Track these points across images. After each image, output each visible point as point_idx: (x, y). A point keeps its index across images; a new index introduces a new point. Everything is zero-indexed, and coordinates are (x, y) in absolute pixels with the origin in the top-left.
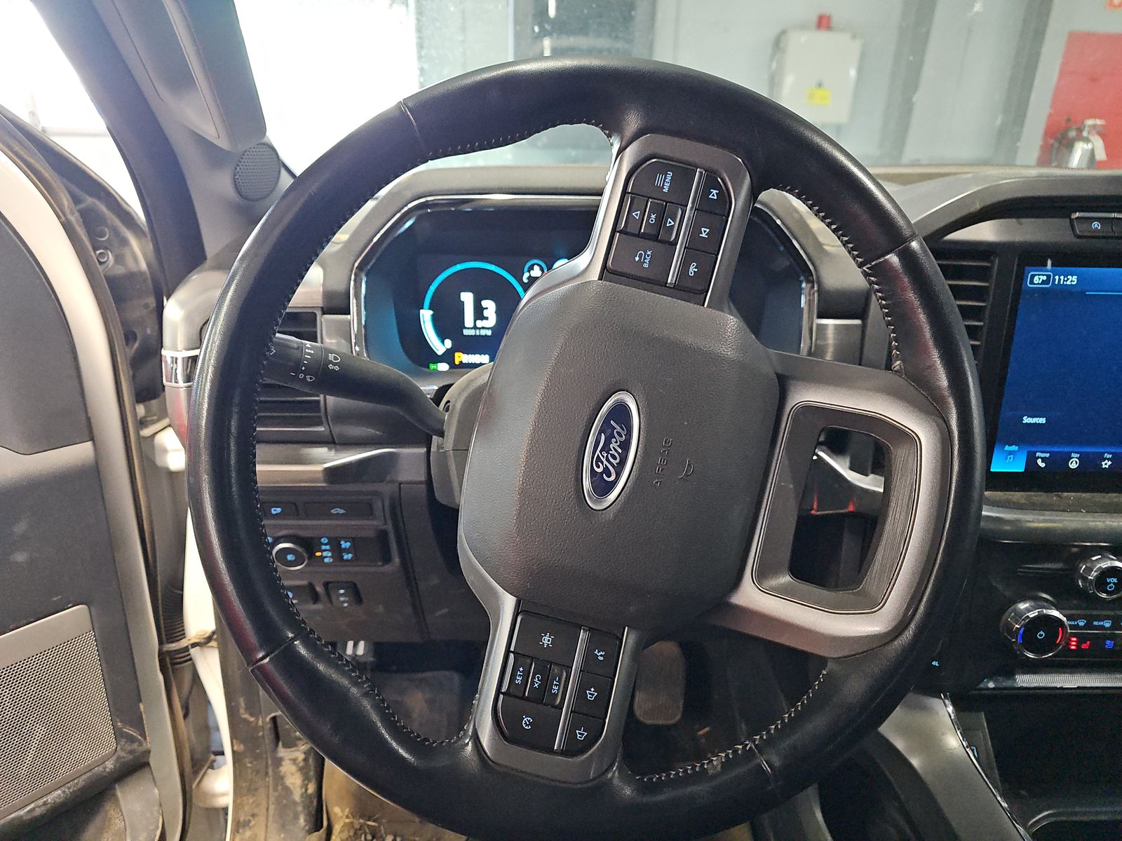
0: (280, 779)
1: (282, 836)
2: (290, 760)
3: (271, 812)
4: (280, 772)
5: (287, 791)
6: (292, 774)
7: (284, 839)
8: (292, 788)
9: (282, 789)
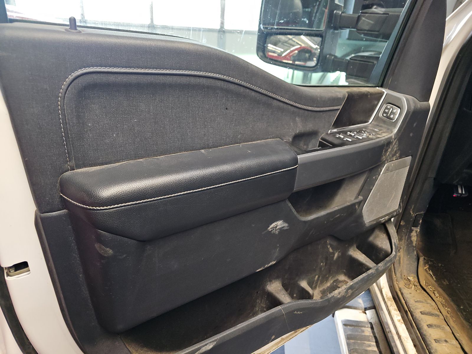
0: (410, 237)
1: (409, 257)
2: (415, 231)
3: (405, 248)
4: (410, 235)
5: (411, 242)
6: (414, 236)
7: (409, 258)
8: (413, 241)
9: (410, 241)
